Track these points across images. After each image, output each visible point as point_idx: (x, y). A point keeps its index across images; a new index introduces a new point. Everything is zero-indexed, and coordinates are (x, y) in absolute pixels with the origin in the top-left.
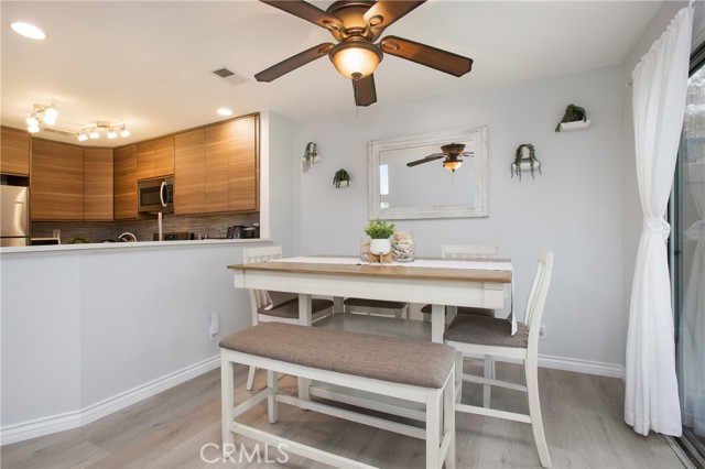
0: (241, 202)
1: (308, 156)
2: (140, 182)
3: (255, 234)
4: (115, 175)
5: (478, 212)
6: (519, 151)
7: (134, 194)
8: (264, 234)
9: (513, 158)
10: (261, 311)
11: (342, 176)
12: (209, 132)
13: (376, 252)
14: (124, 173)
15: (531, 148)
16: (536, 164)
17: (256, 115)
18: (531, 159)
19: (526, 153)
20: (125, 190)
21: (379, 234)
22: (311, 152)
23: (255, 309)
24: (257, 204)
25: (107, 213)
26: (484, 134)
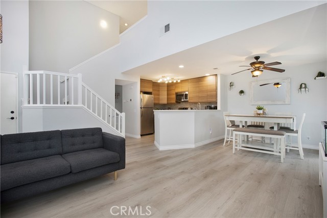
0: (211, 99)
1: (231, 86)
2: (176, 93)
3: (216, 108)
4: (167, 91)
5: (287, 103)
6: (301, 85)
7: (174, 96)
8: (219, 108)
9: (299, 87)
10: (228, 126)
11: (242, 92)
12: (200, 79)
13: (259, 113)
14: (171, 90)
15: (305, 84)
16: (307, 89)
17: (216, 75)
18: (305, 87)
19: (303, 86)
20: (171, 95)
21: (259, 109)
22: (231, 85)
23: (226, 126)
24: (217, 100)
25: (165, 102)
26: (289, 80)
